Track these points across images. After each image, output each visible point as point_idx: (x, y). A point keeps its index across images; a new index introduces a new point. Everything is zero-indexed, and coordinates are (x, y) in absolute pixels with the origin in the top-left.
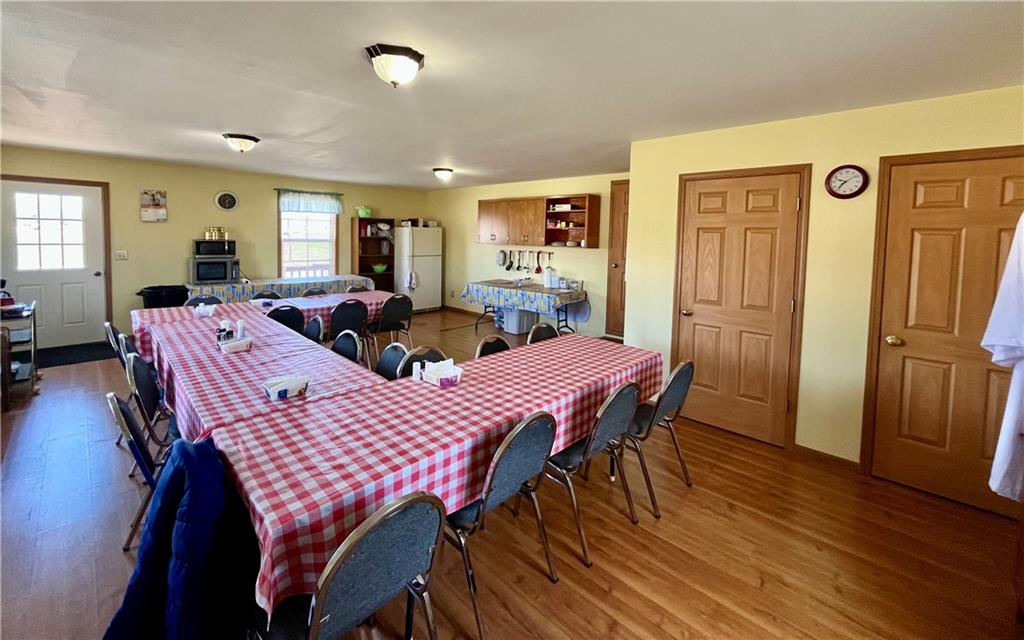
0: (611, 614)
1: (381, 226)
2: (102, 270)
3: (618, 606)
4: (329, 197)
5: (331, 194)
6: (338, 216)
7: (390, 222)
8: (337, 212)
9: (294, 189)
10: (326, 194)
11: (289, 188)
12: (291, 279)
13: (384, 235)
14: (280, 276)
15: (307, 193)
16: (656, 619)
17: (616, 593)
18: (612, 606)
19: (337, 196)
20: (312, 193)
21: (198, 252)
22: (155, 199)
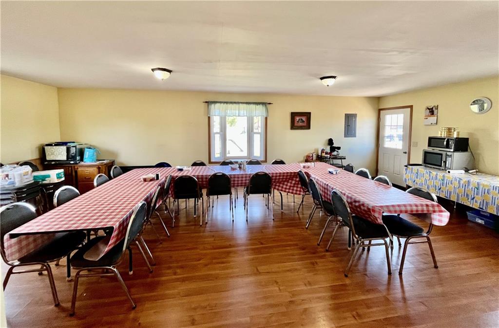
2: (407, 152)
21: (429, 145)
22: (431, 111)
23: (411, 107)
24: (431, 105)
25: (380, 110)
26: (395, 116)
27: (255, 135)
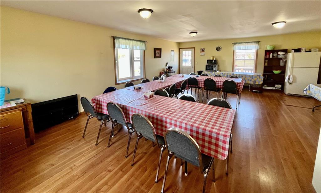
0: (114, 171)
1: (279, 53)
2: (193, 67)
3: (116, 173)
4: (253, 43)
5: (254, 42)
6: (257, 51)
7: (286, 51)
8: (257, 49)
9: (239, 42)
10: (252, 42)
11: (237, 42)
12: (238, 73)
13: (280, 57)
14: (233, 71)
15: (244, 43)
16: (110, 184)
17: (121, 172)
18: (116, 171)
19: (258, 42)
20: (246, 43)
21: (207, 63)
22: (203, 50)
23: (194, 48)
24: (202, 48)
25: (180, 49)
26: (187, 52)
27: (135, 62)
